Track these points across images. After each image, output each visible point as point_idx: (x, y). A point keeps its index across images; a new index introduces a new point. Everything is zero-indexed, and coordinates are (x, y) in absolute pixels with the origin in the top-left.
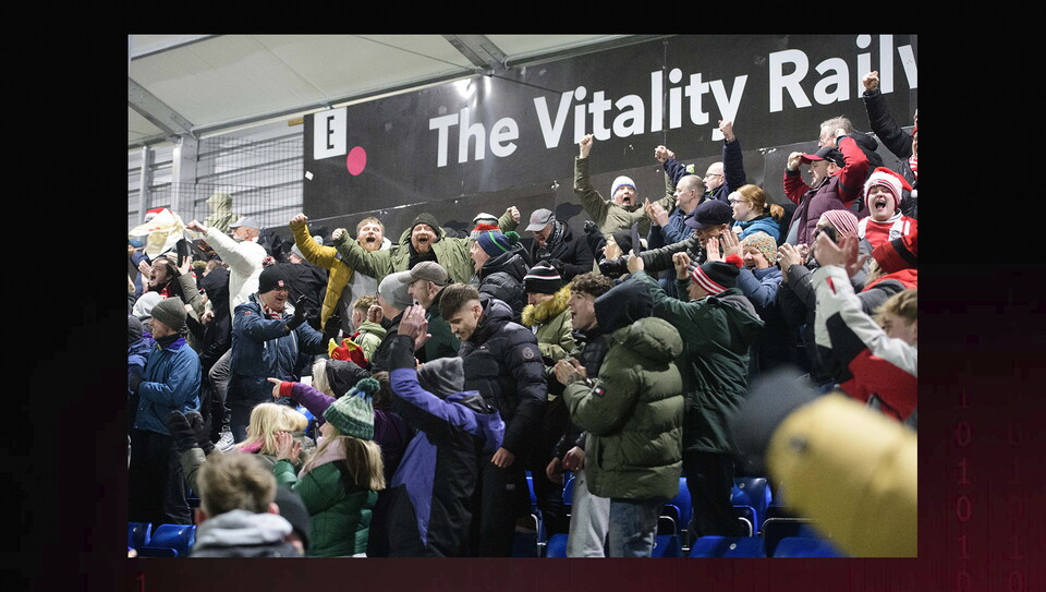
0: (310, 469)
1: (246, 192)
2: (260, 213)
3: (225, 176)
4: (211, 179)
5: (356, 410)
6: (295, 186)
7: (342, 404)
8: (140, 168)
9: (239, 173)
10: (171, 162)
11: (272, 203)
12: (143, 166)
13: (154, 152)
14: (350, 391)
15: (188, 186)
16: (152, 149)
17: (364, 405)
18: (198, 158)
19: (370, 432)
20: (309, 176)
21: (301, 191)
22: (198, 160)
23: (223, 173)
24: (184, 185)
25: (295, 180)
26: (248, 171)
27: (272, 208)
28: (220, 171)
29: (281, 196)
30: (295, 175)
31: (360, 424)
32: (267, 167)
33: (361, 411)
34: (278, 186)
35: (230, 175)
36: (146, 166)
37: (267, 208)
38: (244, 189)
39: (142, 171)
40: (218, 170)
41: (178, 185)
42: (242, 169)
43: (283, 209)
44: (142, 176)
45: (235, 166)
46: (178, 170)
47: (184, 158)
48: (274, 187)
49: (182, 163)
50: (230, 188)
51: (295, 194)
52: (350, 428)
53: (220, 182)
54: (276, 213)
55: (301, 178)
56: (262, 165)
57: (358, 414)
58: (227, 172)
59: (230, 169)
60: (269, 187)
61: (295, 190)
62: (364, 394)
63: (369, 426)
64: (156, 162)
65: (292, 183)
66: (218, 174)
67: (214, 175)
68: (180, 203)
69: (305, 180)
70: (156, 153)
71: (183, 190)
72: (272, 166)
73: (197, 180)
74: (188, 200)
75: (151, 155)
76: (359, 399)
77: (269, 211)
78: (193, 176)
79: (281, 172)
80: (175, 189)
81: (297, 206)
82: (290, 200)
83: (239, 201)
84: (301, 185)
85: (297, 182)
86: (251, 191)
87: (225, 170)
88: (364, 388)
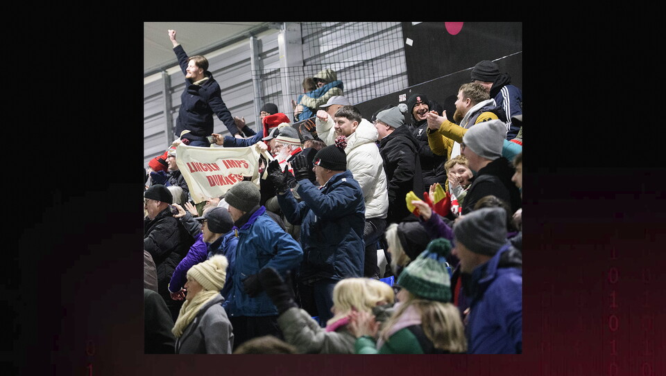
0: (387, 337)
1: (354, 66)
2: (366, 87)
3: (331, 54)
4: (318, 59)
5: (429, 272)
6: (397, 55)
7: (415, 268)
8: (249, 59)
9: (345, 49)
10: (277, 48)
11: (376, 75)
12: (252, 56)
13: (260, 40)
14: (423, 254)
15: (296, 69)
16: (258, 39)
17: (437, 265)
18: (303, 40)
19: (446, 293)
20: (410, 42)
21: (403, 59)
22: (303, 43)
23: (329, 52)
24: (291, 68)
25: (396, 48)
26: (354, 46)
27: (377, 80)
28: (326, 50)
29: (384, 67)
30: (396, 43)
31: (435, 286)
32: (367, 40)
33: (435, 273)
34: (381, 57)
35: (336, 52)
36: (255, 56)
37: (372, 81)
38: (352, 64)
39: (252, 61)
40: (323, 50)
41: (286, 70)
42: (346, 45)
43: (388, 79)
44: (253, 67)
45: (340, 43)
46: (284, 56)
47: (289, 43)
48: (376, 59)
49: (287, 49)
50: (337, 65)
51: (398, 62)
52: (424, 292)
53: (327, 61)
54: (382, 84)
55: (401, 46)
56: (362, 39)
57: (431, 276)
58: (333, 50)
59: (335, 47)
60: (372, 60)
61: (397, 59)
62: (435, 255)
63: (444, 287)
64: (264, 50)
65: (394, 52)
66: (325, 53)
67: (320, 55)
68: (291, 88)
69: (406, 46)
70: (263, 42)
71: (292, 74)
72: (372, 39)
73: (304, 62)
74: (298, 83)
75: (258, 45)
76: (431, 261)
77: (375, 83)
78: (301, 59)
79: (381, 42)
80: (284, 74)
81: (402, 74)
82: (394, 69)
83: (348, 77)
84: (402, 53)
85: (399, 50)
86: (359, 65)
87: (331, 48)
88: (435, 250)
